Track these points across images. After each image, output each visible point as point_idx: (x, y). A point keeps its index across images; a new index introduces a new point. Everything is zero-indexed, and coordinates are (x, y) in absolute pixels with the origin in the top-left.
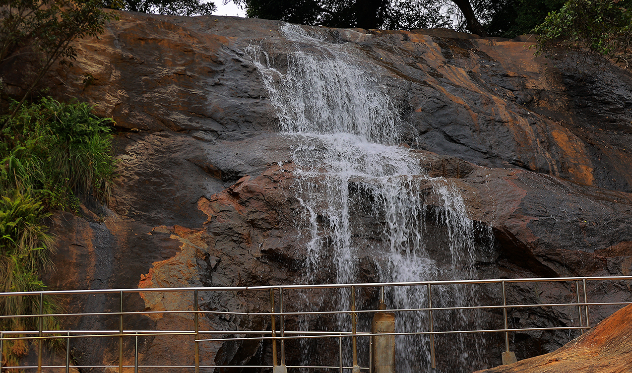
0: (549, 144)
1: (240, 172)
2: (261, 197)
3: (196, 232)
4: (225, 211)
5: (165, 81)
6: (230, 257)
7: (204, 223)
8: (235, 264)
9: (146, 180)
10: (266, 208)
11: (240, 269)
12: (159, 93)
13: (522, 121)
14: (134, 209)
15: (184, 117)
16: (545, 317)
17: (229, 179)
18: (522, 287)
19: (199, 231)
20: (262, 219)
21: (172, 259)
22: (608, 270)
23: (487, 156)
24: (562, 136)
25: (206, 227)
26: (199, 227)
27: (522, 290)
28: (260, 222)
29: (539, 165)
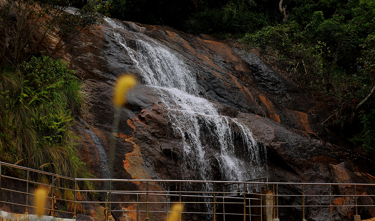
0: (260, 102)
1: (141, 106)
2: (155, 121)
3: (130, 137)
4: (140, 127)
5: (85, 50)
6: (148, 151)
7: (133, 133)
8: (151, 156)
9: (97, 106)
10: (158, 127)
11: (153, 158)
12: (85, 56)
13: (246, 89)
14: (95, 122)
15: (100, 72)
16: (290, 190)
17: (136, 109)
18: (279, 175)
19: (131, 137)
20: (157, 132)
21: (133, 153)
22: (314, 169)
23: (237, 106)
24: (263, 98)
25: (134, 135)
26: (131, 135)
27: (279, 176)
28: (157, 134)
29: (259, 112)
